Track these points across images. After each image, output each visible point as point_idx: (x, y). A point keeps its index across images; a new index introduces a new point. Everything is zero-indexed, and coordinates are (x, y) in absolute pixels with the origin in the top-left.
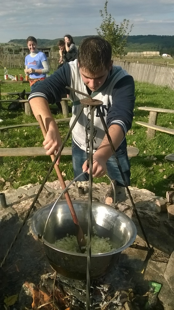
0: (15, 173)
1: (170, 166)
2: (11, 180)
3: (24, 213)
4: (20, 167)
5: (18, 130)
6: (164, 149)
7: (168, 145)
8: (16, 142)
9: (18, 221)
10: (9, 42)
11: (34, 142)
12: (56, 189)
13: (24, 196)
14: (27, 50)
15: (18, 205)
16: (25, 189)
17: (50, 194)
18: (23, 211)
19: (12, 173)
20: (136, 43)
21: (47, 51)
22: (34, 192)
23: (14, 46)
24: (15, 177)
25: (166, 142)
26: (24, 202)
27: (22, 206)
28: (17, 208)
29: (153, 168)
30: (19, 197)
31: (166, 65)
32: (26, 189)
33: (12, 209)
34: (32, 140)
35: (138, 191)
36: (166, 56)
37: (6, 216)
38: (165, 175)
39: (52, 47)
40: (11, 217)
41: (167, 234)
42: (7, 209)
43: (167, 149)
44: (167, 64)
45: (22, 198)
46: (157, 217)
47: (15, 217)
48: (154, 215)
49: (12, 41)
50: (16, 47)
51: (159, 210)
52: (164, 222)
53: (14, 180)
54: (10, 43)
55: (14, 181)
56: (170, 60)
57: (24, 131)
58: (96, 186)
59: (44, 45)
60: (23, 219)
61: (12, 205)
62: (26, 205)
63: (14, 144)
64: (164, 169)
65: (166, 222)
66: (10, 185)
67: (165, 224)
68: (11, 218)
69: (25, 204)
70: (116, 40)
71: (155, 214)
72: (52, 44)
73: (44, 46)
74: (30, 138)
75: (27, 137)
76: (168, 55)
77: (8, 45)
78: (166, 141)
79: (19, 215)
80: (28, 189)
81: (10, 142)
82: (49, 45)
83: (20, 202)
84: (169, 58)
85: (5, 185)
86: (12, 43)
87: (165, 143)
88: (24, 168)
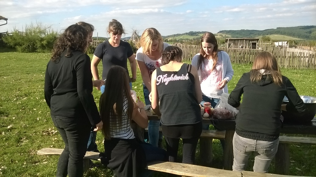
10: (218, 33)
23: (222, 36)
39: (260, 37)
49: (221, 32)
59: (252, 35)
72: (261, 35)
82: (257, 35)
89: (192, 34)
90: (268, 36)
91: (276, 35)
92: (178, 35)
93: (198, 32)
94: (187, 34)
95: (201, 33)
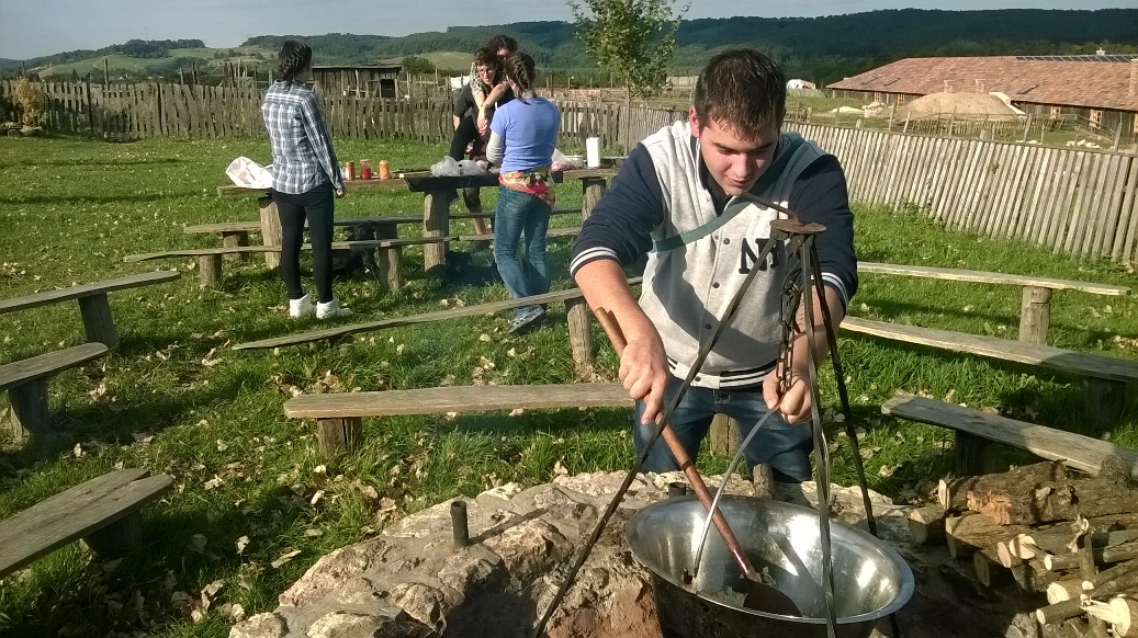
0: (404, 471)
1: (892, 440)
2: (397, 493)
3: (522, 559)
4: (418, 450)
5: (372, 340)
6: (864, 388)
7: (873, 376)
8: (378, 375)
9: (509, 582)
10: (244, 44)
11: (437, 374)
12: (595, 494)
13: (508, 516)
14: (316, 75)
15: (500, 540)
16: (500, 496)
17: (581, 507)
18: (520, 554)
19: (396, 469)
20: (691, 46)
21: (388, 77)
22: (534, 504)
23: (261, 57)
24: (407, 481)
25: (868, 363)
26: (514, 529)
27: (513, 541)
28: (497, 546)
29: (840, 447)
30: (493, 517)
31: (805, 118)
32: (505, 498)
33: (485, 550)
34: (429, 367)
35: (843, 491)
36: (800, 87)
37: (476, 569)
38: (884, 467)
40: (490, 571)
41: (953, 601)
42: (473, 548)
43: (873, 387)
44: (806, 115)
45: (504, 521)
46: (916, 556)
47: (500, 572)
48: (907, 551)
49: (253, 41)
50: (270, 61)
51: (921, 537)
52: (939, 567)
53: (407, 492)
54: (247, 50)
55: (406, 497)
56: (813, 100)
57: (391, 340)
58: (712, 482)
59: (368, 55)
60: (520, 579)
61: (481, 539)
62: (522, 538)
63: (374, 382)
64: (877, 449)
65: (945, 567)
66: (395, 507)
67: (943, 574)
68: (489, 575)
69: (520, 536)
70: (639, 40)
71: (909, 548)
72: (398, 53)
73: (372, 59)
74: (420, 363)
75: (410, 360)
76: (807, 84)
77: (240, 54)
78: (866, 360)
79: (508, 565)
80: (511, 497)
81: (360, 377)
82: (385, 55)
83: (501, 531)
84: (812, 95)
85: (380, 508)
86: (255, 48)
87: (864, 368)
88: (431, 452)
89: (138, 49)
90: (423, 56)
91: (447, 54)
92: (80, 55)
93: (162, 43)
94: (117, 49)
95: (175, 45)
